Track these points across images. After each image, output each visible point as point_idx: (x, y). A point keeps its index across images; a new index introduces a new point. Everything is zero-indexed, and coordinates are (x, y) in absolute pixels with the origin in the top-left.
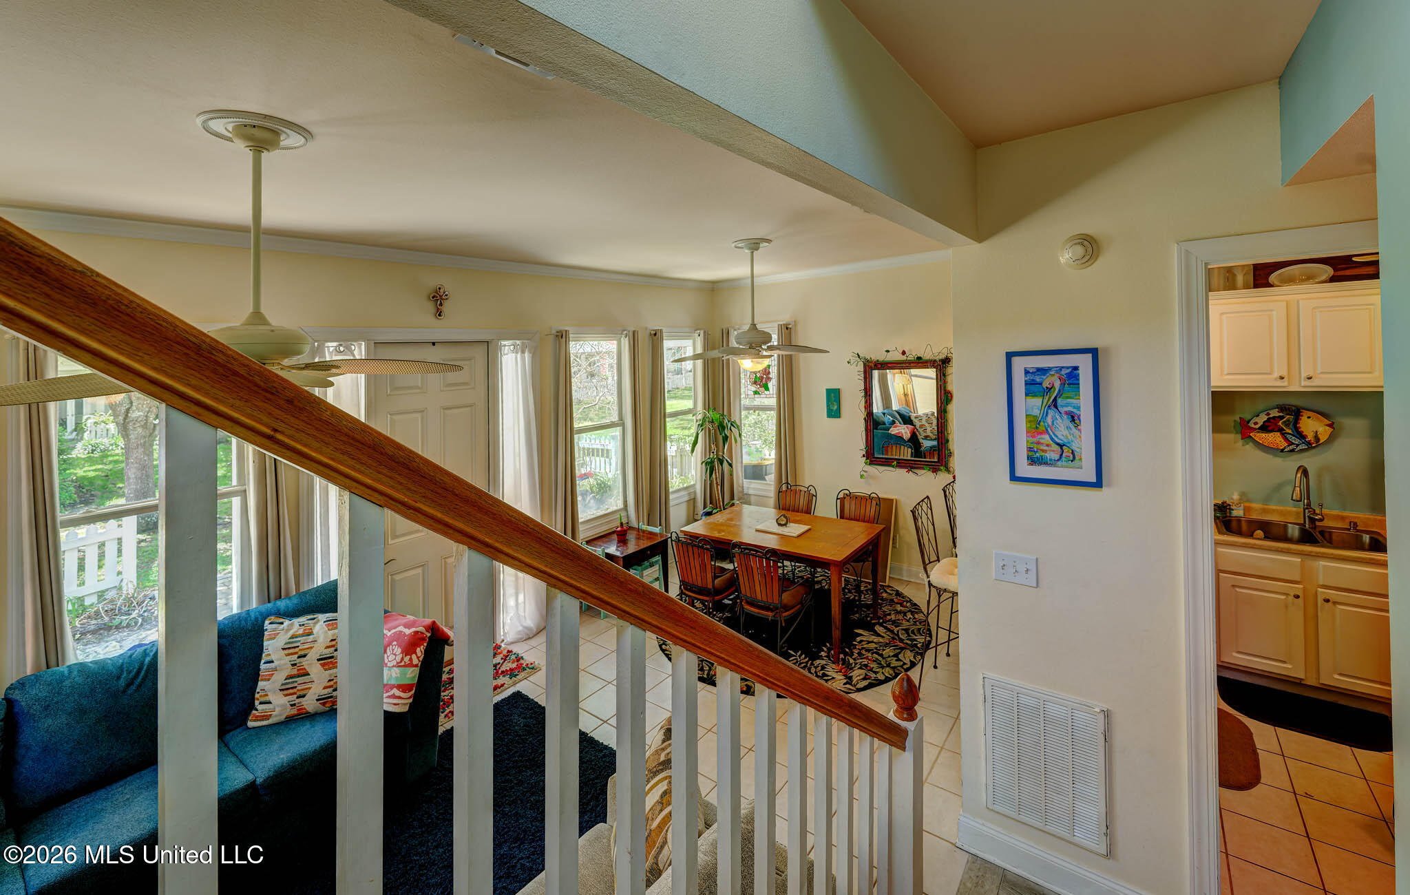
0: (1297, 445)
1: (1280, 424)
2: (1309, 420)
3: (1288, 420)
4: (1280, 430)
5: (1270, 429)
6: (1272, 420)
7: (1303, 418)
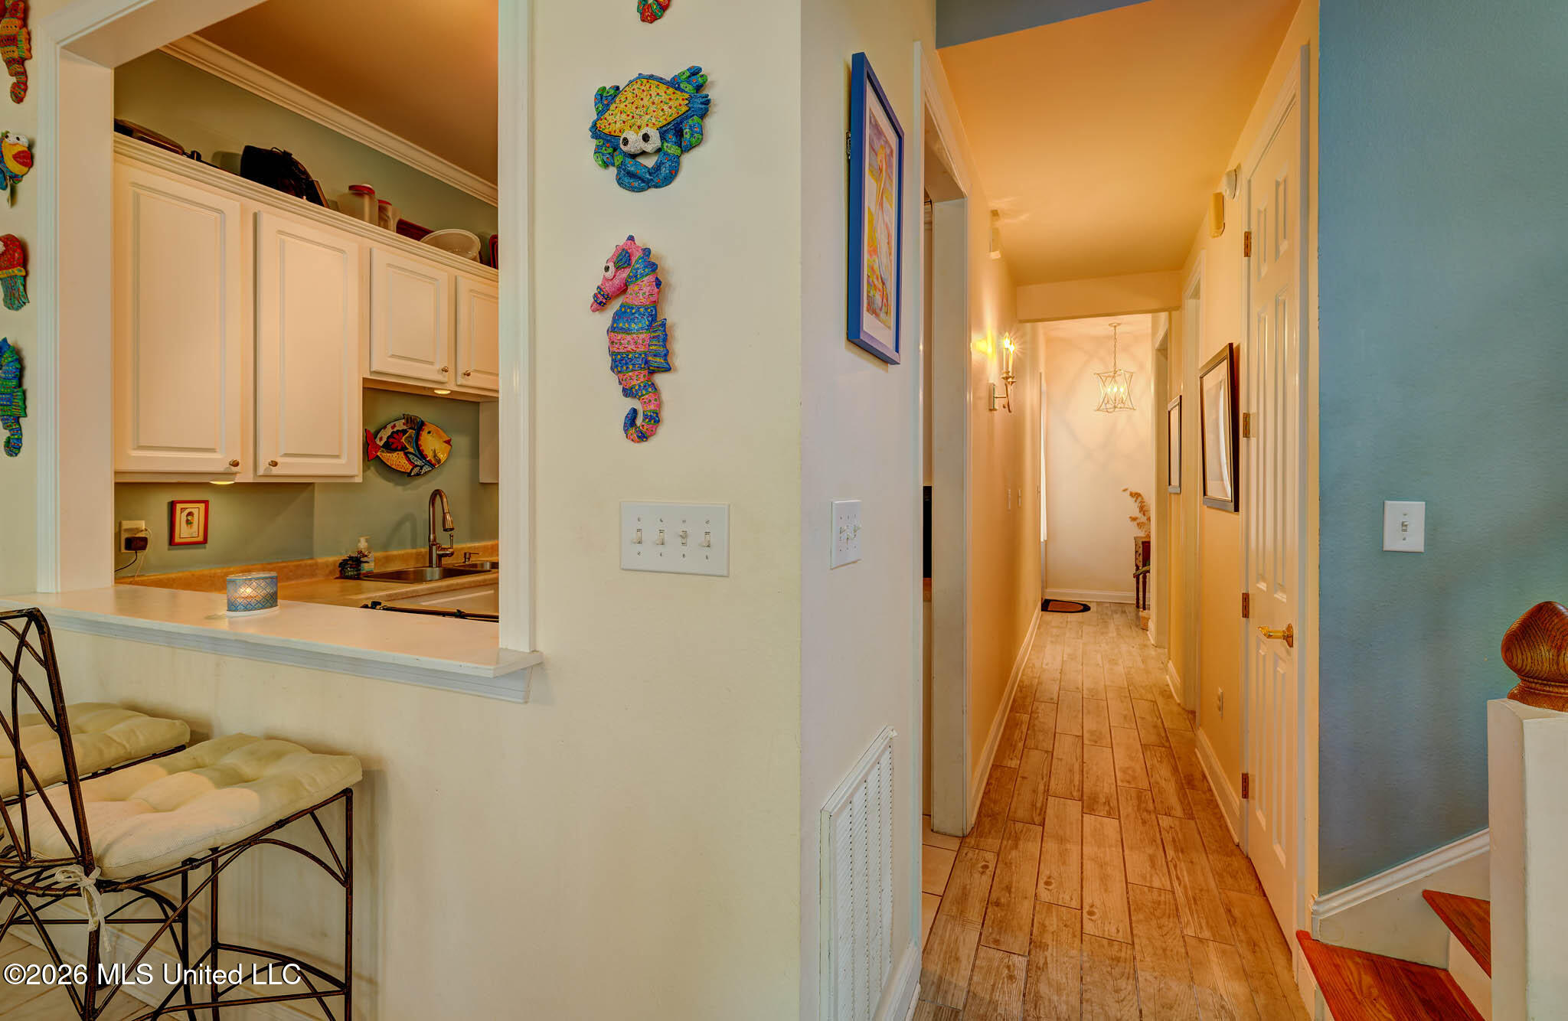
0: (421, 467)
1: (403, 440)
2: (429, 437)
3: (410, 437)
4: (403, 449)
5: (393, 447)
6: (395, 435)
7: (423, 433)
